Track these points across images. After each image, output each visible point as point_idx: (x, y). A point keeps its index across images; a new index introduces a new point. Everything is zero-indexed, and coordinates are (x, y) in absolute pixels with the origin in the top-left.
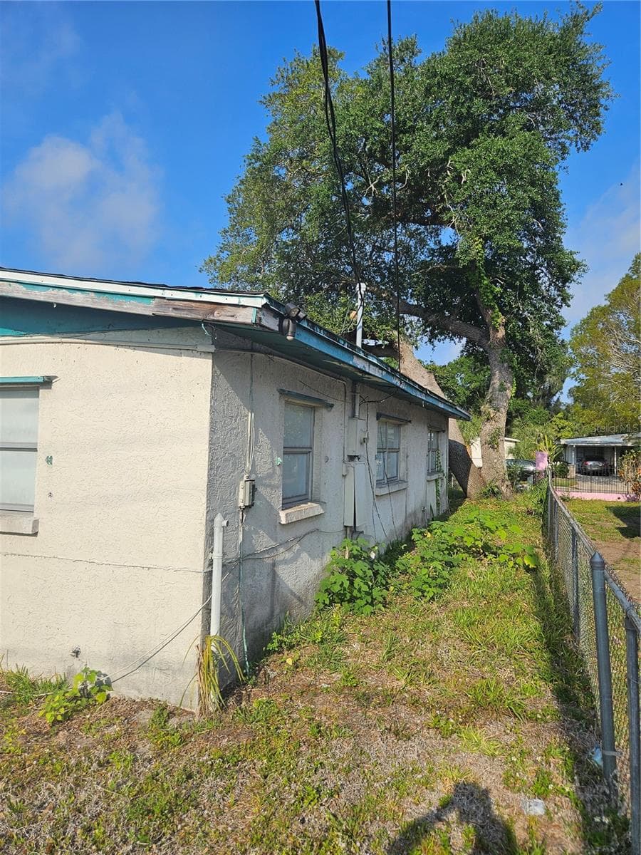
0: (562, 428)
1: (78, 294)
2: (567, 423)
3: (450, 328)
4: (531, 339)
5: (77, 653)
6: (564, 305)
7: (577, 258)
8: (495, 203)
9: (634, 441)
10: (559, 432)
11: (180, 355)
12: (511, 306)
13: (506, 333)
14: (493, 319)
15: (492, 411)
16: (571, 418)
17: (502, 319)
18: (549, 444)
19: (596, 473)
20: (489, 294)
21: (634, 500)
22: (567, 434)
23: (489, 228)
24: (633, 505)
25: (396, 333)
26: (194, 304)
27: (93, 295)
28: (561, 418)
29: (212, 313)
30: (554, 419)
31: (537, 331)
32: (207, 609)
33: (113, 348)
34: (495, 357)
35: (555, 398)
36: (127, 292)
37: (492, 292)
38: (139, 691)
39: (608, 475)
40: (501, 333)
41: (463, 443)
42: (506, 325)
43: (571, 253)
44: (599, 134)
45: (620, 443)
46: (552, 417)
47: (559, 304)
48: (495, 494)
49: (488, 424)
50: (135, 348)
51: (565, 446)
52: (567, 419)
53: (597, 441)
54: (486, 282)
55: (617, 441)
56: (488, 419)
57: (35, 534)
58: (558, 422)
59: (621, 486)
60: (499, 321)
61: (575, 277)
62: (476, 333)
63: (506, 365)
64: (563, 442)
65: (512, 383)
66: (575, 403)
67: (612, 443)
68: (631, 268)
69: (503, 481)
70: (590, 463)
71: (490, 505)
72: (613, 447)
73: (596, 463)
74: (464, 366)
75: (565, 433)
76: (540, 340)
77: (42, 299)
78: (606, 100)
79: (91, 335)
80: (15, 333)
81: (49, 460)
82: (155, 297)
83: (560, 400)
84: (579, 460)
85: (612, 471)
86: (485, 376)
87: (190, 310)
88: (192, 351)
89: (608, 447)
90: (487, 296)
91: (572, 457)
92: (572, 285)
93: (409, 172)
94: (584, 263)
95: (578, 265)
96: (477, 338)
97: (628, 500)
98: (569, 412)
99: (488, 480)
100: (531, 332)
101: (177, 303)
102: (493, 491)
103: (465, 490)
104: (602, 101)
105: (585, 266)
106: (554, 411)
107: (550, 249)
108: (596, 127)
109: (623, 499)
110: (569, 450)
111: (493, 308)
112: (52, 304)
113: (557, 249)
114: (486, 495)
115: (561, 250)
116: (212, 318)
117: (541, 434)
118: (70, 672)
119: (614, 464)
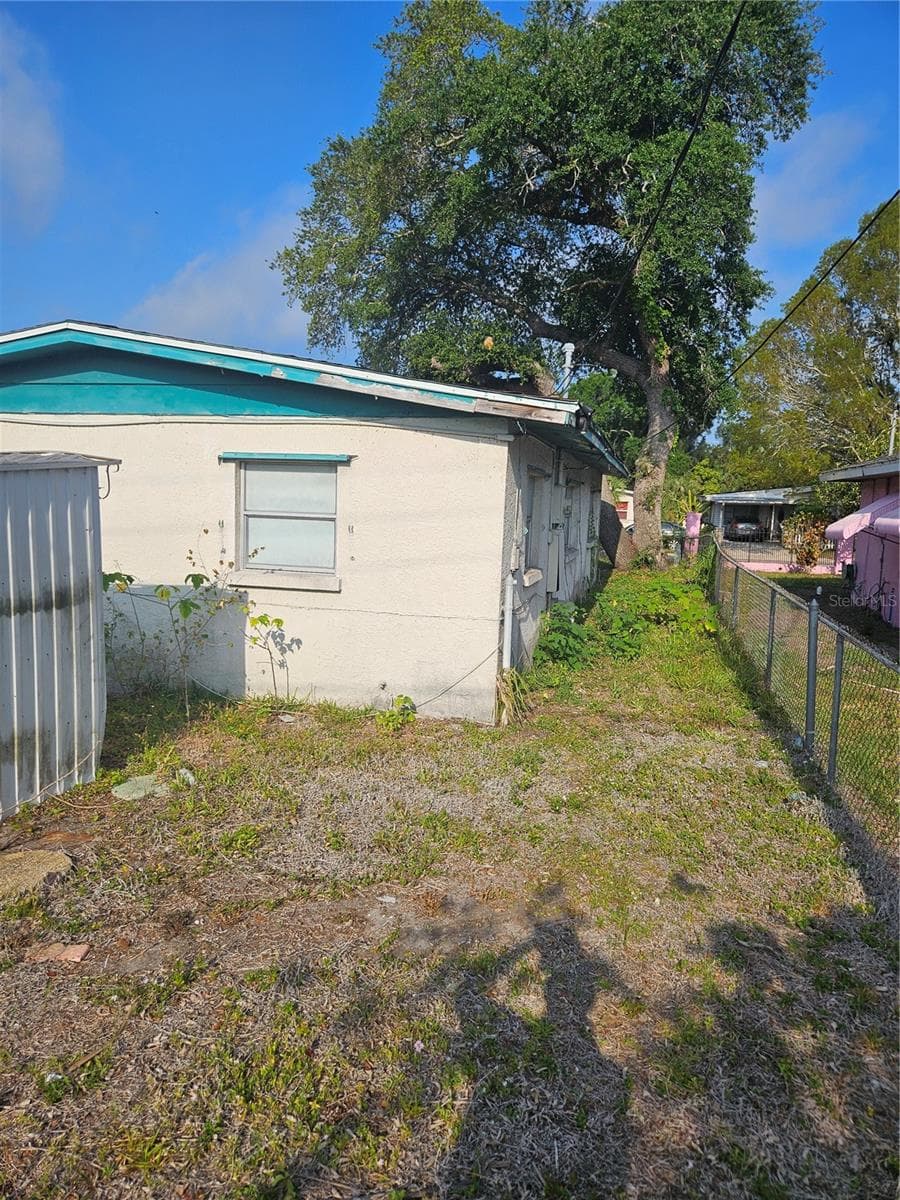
0: (707, 479)
1: (403, 390)
2: (712, 473)
3: (601, 359)
4: (702, 378)
5: (384, 686)
6: (742, 336)
7: (764, 279)
8: (684, 219)
9: (799, 498)
10: (702, 484)
11: (478, 441)
12: (680, 335)
13: (670, 367)
14: (656, 350)
15: (649, 465)
16: (718, 466)
17: (667, 351)
18: (692, 501)
19: (744, 539)
20: (654, 319)
21: (798, 571)
22: (712, 487)
23: (676, 251)
24: (796, 576)
25: (537, 365)
26: (513, 406)
27: (417, 391)
28: (705, 466)
29: (530, 414)
30: (696, 467)
31: (709, 368)
32: (501, 652)
33: (413, 432)
34: (655, 398)
35: (699, 439)
36: (452, 392)
37: (658, 316)
38: (443, 713)
39: (761, 541)
40: (665, 369)
41: (612, 503)
42: (671, 358)
43: (757, 273)
44: (802, 121)
45: (779, 500)
46: (695, 464)
47: (737, 334)
48: (647, 563)
49: (644, 481)
50: (433, 433)
51: (712, 503)
52: (712, 467)
53: (752, 496)
54: (651, 303)
55: (776, 497)
56: (644, 476)
57: (339, 592)
58: (702, 471)
59: (783, 555)
60: (664, 353)
61: (758, 301)
62: (631, 368)
63: (668, 408)
64: (709, 498)
65: (674, 431)
66: (724, 445)
67: (770, 500)
68: (818, 267)
69: (658, 548)
70: (741, 526)
71: (643, 577)
72: (771, 506)
73: (749, 525)
74: (584, 393)
75: (709, 486)
76: (712, 379)
77: (366, 392)
78: (815, 77)
79: (391, 420)
80: (311, 414)
81: (351, 529)
82: (477, 398)
83: (707, 441)
84: (726, 522)
85: (767, 536)
86: (611, 407)
87: (510, 411)
88: (492, 439)
89: (764, 506)
90: (652, 322)
91: (719, 519)
92: (754, 310)
93: (579, 171)
94: (771, 286)
95: (763, 288)
96: (633, 372)
97: (791, 571)
98: (716, 457)
99: (641, 547)
100: (702, 369)
101: (497, 404)
102: (646, 560)
103: (612, 559)
104: (810, 77)
105: (772, 289)
106: (698, 457)
107: (732, 266)
108: (800, 112)
109: (785, 570)
110: (715, 509)
111: (657, 337)
112: (373, 396)
113: (742, 268)
114: (637, 565)
115: (746, 269)
116: (529, 418)
117: (682, 489)
118: (377, 701)
119: (770, 527)
